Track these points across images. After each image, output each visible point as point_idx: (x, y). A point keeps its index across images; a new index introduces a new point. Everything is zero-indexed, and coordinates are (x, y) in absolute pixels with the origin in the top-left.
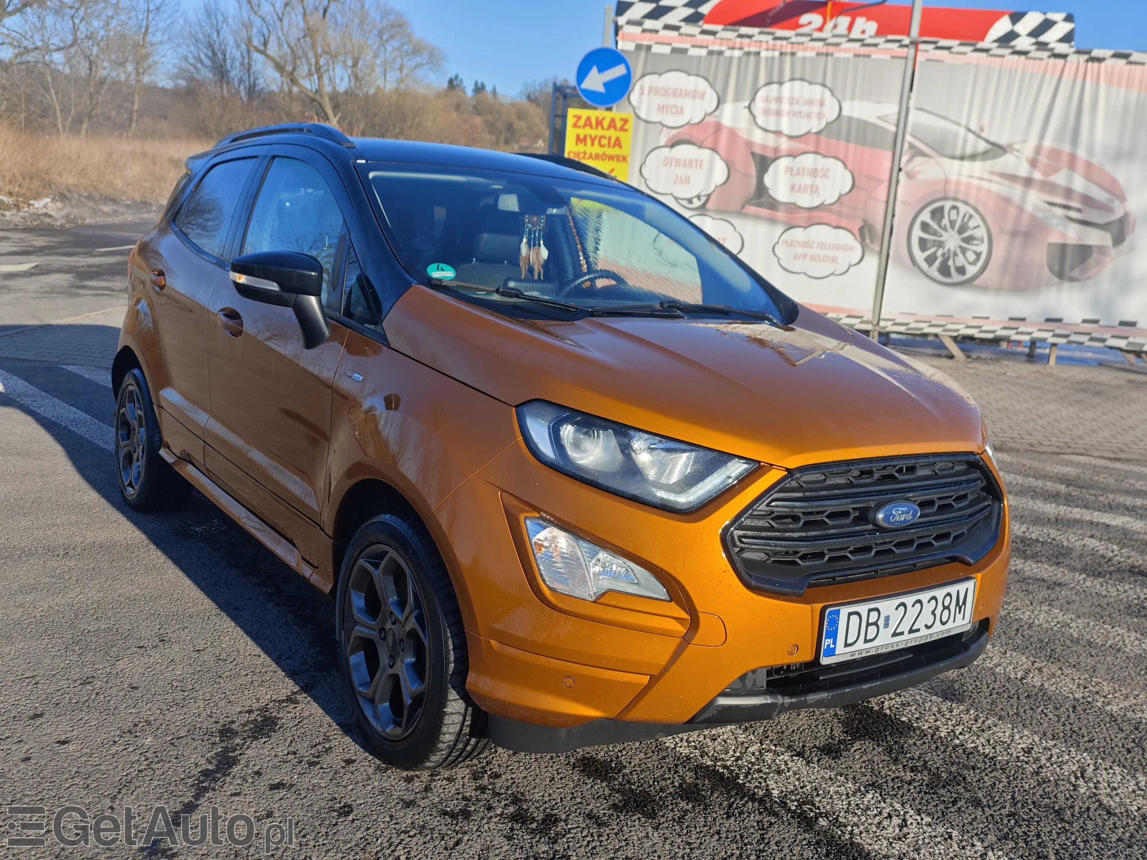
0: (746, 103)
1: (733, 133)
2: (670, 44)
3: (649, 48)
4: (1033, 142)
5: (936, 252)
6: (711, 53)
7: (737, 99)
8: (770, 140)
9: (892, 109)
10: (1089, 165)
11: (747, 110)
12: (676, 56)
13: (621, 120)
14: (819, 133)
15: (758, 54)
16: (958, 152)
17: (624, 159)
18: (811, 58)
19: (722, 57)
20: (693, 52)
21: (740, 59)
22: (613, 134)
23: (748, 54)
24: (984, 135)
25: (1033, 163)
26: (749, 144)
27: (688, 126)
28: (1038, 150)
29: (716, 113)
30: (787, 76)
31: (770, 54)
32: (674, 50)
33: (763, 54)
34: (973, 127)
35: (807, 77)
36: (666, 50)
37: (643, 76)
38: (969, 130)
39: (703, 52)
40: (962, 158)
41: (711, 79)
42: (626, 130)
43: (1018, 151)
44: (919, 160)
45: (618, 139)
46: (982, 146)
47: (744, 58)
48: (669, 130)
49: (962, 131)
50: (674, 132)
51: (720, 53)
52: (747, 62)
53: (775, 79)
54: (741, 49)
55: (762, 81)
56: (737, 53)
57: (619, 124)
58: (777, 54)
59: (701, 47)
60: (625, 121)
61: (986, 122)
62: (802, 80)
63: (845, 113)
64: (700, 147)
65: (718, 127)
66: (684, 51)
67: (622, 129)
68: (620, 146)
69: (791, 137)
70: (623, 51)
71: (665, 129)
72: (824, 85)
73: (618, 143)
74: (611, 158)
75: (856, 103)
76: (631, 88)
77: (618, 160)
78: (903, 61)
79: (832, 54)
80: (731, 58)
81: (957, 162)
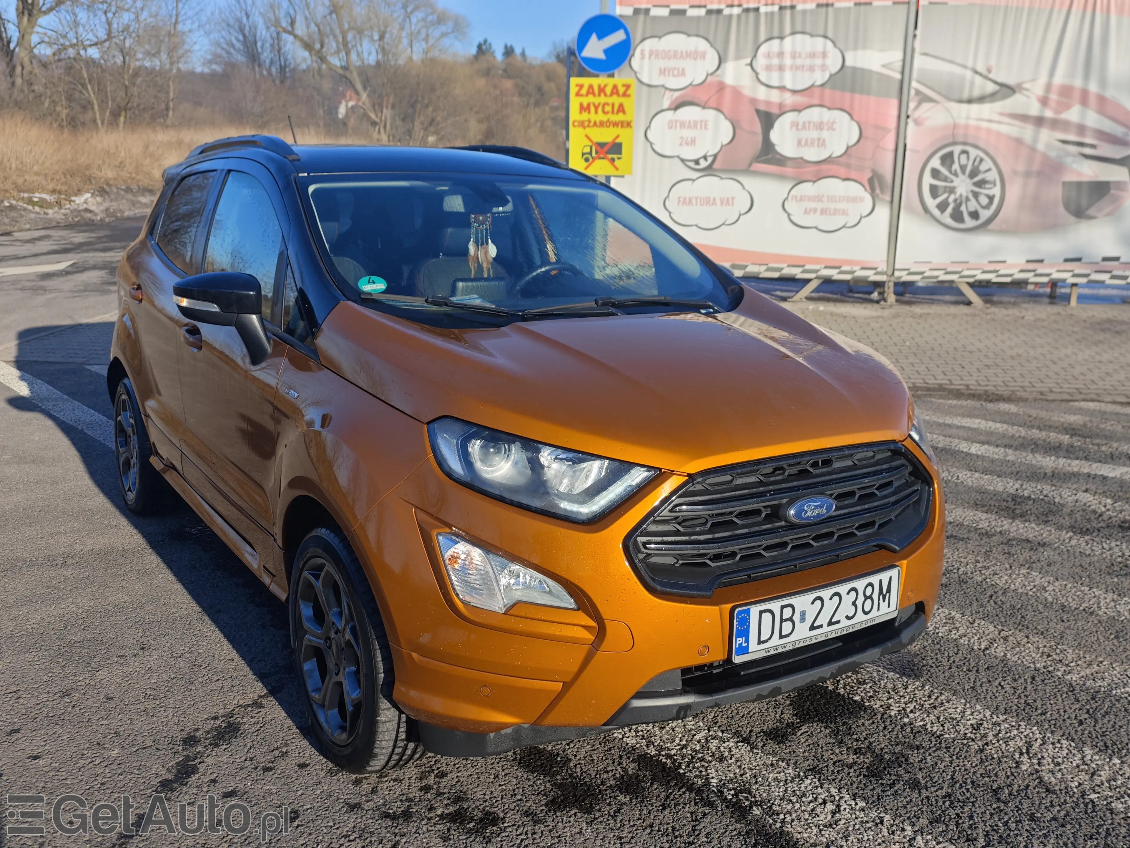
0: (748, 61)
1: (736, 92)
2: (668, 6)
3: (647, 11)
4: (1043, 80)
5: (948, 198)
6: (710, 12)
7: (738, 57)
8: (775, 96)
9: (896, 56)
10: (1102, 100)
11: (749, 68)
12: (676, 18)
13: (624, 85)
14: (823, 85)
15: (757, 10)
16: (966, 96)
17: (629, 124)
18: (812, 11)
19: (721, 17)
20: (691, 12)
21: (739, 16)
22: (616, 100)
23: (747, 10)
24: (992, 76)
25: (1044, 101)
26: (753, 101)
27: (690, 88)
28: (1048, 87)
29: (719, 72)
30: (788, 29)
31: (769, 9)
32: (673, 12)
33: (763, 9)
34: (980, 68)
35: (808, 29)
36: (665, 12)
37: (643, 40)
38: (976, 72)
39: (702, 12)
40: (970, 101)
41: (711, 38)
42: (629, 96)
43: (1027, 90)
44: (926, 106)
45: (621, 105)
46: (991, 87)
47: (744, 16)
48: (672, 93)
49: (969, 74)
50: (677, 94)
51: (719, 11)
52: (747, 19)
53: (776, 33)
54: (740, 5)
55: (762, 37)
56: (736, 11)
57: (621, 90)
58: (776, 8)
59: (700, 7)
60: (628, 87)
61: (993, 63)
62: (803, 33)
63: (848, 63)
64: (704, 107)
65: (721, 87)
66: (683, 12)
67: (625, 95)
68: (624, 112)
69: (794, 92)
70: (621, 16)
71: (667, 92)
72: (825, 37)
73: (621, 109)
74: (615, 124)
75: (860, 52)
76: (631, 53)
77: (622, 126)
78: (906, 6)
79: (832, 5)
80: (730, 16)
81: (965, 106)
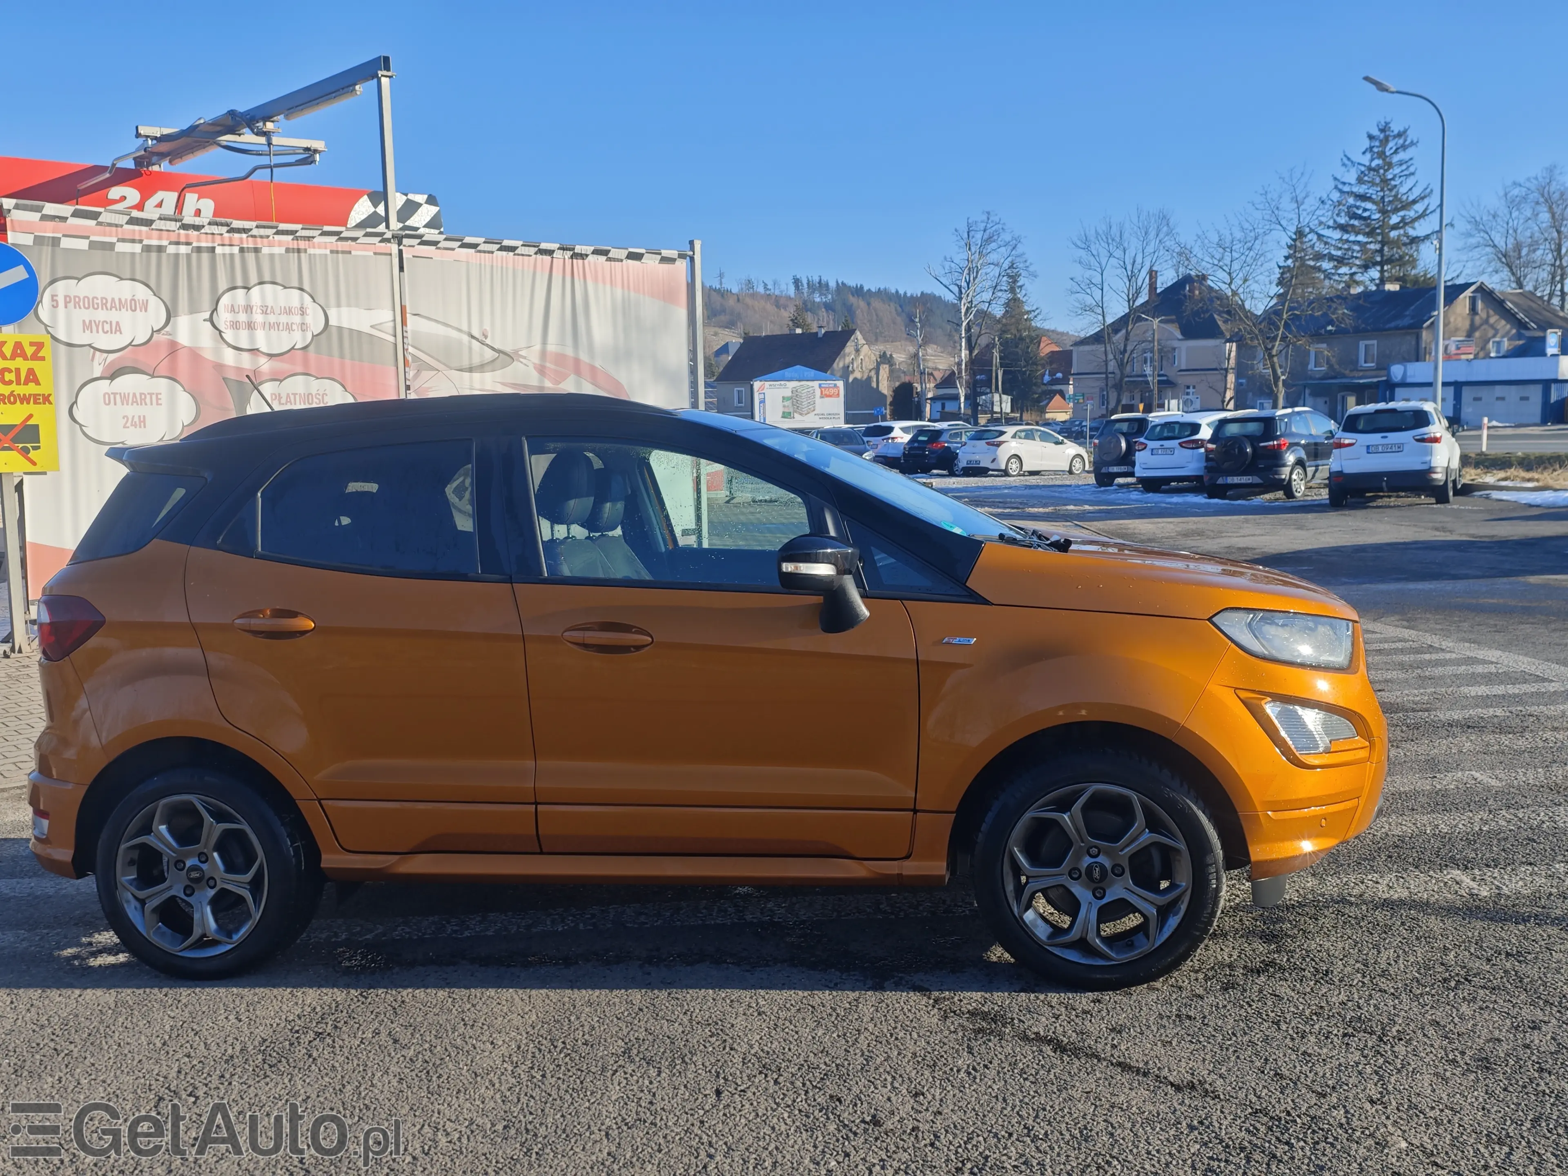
0: (207, 315)
1: (195, 355)
2: (87, 237)
3: (55, 242)
4: (538, 347)
5: (463, 482)
6: (147, 249)
7: (193, 310)
8: (246, 361)
9: (385, 315)
10: (593, 369)
11: (208, 324)
12: (98, 253)
13: (32, 344)
14: (305, 348)
15: (213, 249)
16: (466, 364)
17: (46, 399)
18: (280, 255)
19: (164, 255)
20: (121, 247)
21: (188, 256)
22: (23, 365)
23: (199, 250)
24: (488, 341)
25: (542, 370)
26: (219, 367)
27: (130, 347)
28: (543, 354)
29: (167, 329)
30: (253, 279)
31: (227, 250)
32: (93, 245)
33: (219, 250)
34: (476, 333)
35: (279, 280)
36: (83, 244)
37: (52, 282)
38: (473, 337)
39: (137, 248)
40: (471, 370)
41: (153, 284)
42: (43, 359)
43: (525, 358)
44: (426, 374)
45: (31, 372)
46: (489, 354)
47: (194, 255)
48: (105, 355)
49: (466, 338)
50: (112, 357)
51: (160, 249)
52: (199, 260)
53: (239, 283)
54: (188, 244)
55: (223, 285)
56: (183, 249)
57: (30, 351)
58: (236, 250)
59: (133, 241)
60: (40, 346)
61: (487, 326)
62: (274, 283)
63: (333, 322)
64: (153, 376)
65: (173, 348)
66: (111, 246)
67: (35, 357)
68: (37, 383)
69: (271, 356)
70: (12, 244)
71: (98, 353)
72: (301, 289)
73: (32, 377)
74: (25, 399)
75: (344, 310)
76: (38, 299)
77: (35, 403)
78: (389, 257)
79: (305, 251)
80: (177, 256)
81: (466, 375)
